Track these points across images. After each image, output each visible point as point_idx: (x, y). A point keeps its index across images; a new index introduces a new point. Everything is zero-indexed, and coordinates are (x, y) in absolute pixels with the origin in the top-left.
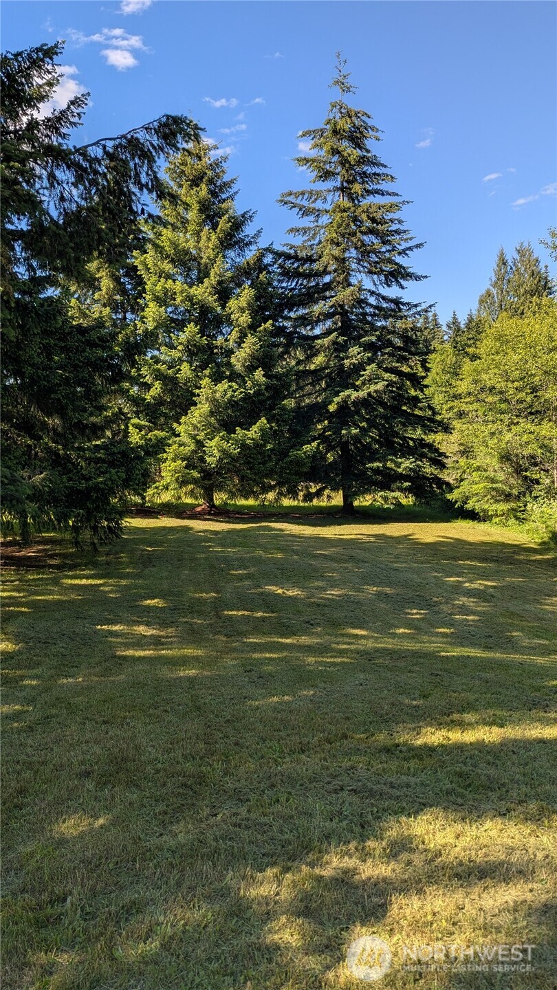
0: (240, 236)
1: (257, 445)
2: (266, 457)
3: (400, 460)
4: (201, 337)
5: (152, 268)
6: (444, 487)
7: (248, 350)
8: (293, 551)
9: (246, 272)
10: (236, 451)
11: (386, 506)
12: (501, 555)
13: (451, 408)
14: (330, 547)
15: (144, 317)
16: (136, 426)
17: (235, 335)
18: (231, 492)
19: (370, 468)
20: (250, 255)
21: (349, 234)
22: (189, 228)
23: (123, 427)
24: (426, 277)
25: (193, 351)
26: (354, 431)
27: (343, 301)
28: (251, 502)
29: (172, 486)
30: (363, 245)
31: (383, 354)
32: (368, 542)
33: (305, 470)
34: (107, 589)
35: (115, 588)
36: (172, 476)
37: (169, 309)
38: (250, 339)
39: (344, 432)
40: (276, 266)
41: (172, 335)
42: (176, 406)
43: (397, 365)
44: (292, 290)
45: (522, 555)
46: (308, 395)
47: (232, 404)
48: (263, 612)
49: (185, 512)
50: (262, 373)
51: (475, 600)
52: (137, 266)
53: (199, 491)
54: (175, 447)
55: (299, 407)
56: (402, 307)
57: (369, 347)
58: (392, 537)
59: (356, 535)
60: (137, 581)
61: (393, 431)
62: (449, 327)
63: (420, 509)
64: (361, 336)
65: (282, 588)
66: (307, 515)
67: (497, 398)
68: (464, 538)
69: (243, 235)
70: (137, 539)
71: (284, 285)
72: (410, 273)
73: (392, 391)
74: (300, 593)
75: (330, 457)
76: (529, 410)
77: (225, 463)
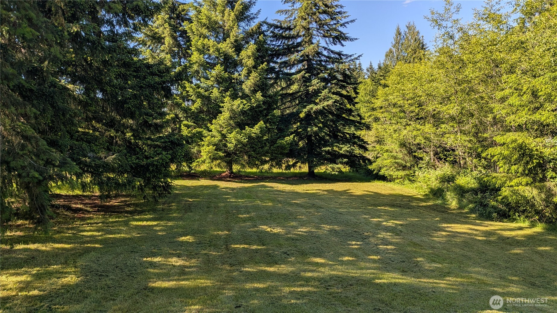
0: (248, 13)
1: (258, 137)
2: (263, 144)
3: (341, 146)
4: (225, 73)
5: (196, 32)
6: (367, 161)
7: (252, 81)
8: (278, 201)
9: (251, 35)
10: (245, 141)
11: (333, 173)
12: (402, 203)
13: (370, 116)
14: (300, 198)
15: (191, 61)
16: (186, 125)
17: (244, 72)
18: (243, 165)
19: (324, 151)
20: (253, 25)
21: (312, 14)
22: (217, 9)
23: (178, 126)
24: (357, 39)
25: (220, 81)
26: (315, 129)
27: (309, 53)
28: (254, 170)
29: (207, 161)
30: (320, 20)
31: (332, 84)
32: (323, 195)
33: (286, 152)
34: (158, 228)
35: (164, 228)
36: (207, 155)
37: (206, 57)
38: (254, 74)
39: (309, 129)
40: (269, 32)
41: (207, 71)
42: (210, 114)
43: (340, 90)
44: (278, 46)
45: (415, 202)
46: (288, 108)
47: (243, 112)
48: (257, 246)
49: (215, 176)
50: (261, 94)
51: (391, 234)
52: (187, 31)
53: (223, 164)
54: (209, 138)
55: (283, 115)
56: (342, 57)
57: (323, 80)
58: (337, 192)
59: (316, 190)
60: (179, 223)
61: (338, 129)
62: (368, 71)
63: (353, 174)
64: (319, 74)
65: (270, 227)
66: (287, 178)
67: (398, 110)
68: (379, 192)
69: (250, 13)
70: (184, 193)
71: (274, 43)
72: (347, 37)
73: (337, 106)
74: (281, 231)
75: (301, 144)
76: (417, 117)
77: (239, 148)
